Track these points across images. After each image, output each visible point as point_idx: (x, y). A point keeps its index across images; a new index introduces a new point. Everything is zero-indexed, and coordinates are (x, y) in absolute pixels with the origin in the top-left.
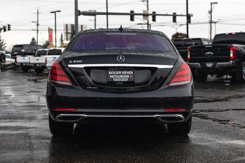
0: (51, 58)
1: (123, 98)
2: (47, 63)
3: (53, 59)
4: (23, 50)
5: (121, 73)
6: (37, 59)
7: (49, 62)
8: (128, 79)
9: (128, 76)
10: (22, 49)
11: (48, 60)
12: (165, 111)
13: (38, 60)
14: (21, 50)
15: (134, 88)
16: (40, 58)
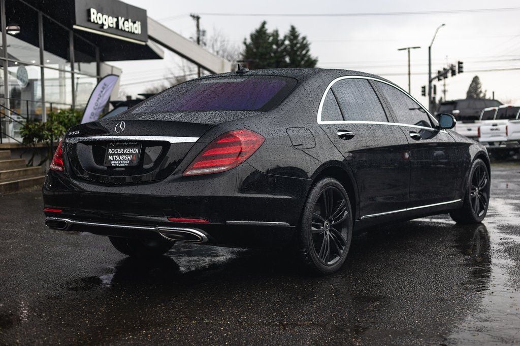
0: (489, 124)
1: (120, 195)
2: (482, 135)
3: (492, 127)
4: (457, 112)
5: (123, 151)
6: (469, 128)
7: (484, 134)
8: (129, 162)
9: (130, 157)
10: (455, 109)
11: (483, 129)
12: (169, 221)
13: (470, 130)
14: (452, 111)
15: (132, 178)
16: (473, 127)
